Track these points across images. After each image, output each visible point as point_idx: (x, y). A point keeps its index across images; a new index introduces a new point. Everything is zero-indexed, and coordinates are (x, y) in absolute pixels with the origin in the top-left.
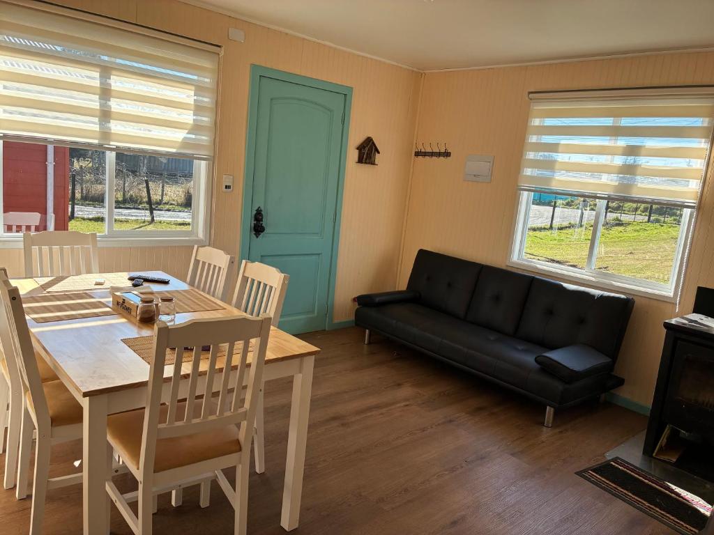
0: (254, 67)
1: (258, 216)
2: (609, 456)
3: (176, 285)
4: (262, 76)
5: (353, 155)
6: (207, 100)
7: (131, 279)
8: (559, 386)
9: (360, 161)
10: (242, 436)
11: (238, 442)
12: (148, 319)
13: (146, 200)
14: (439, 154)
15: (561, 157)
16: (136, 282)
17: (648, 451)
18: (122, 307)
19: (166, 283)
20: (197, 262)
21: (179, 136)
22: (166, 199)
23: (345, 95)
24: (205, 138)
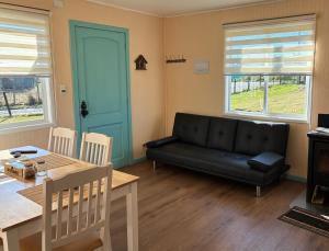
0: (70, 21)
1: (84, 106)
2: (291, 206)
3: (42, 153)
4: (76, 27)
5: (133, 65)
6: (45, 42)
7: (13, 153)
8: (261, 175)
9: (137, 68)
10: (102, 237)
11: (100, 240)
12: (30, 176)
13: (4, 103)
14: (180, 61)
15: (244, 57)
16: (16, 155)
17: (309, 201)
18: (12, 172)
19: (35, 152)
20: (53, 137)
21: (30, 64)
22: (17, 102)
23: (125, 33)
24: (46, 65)
